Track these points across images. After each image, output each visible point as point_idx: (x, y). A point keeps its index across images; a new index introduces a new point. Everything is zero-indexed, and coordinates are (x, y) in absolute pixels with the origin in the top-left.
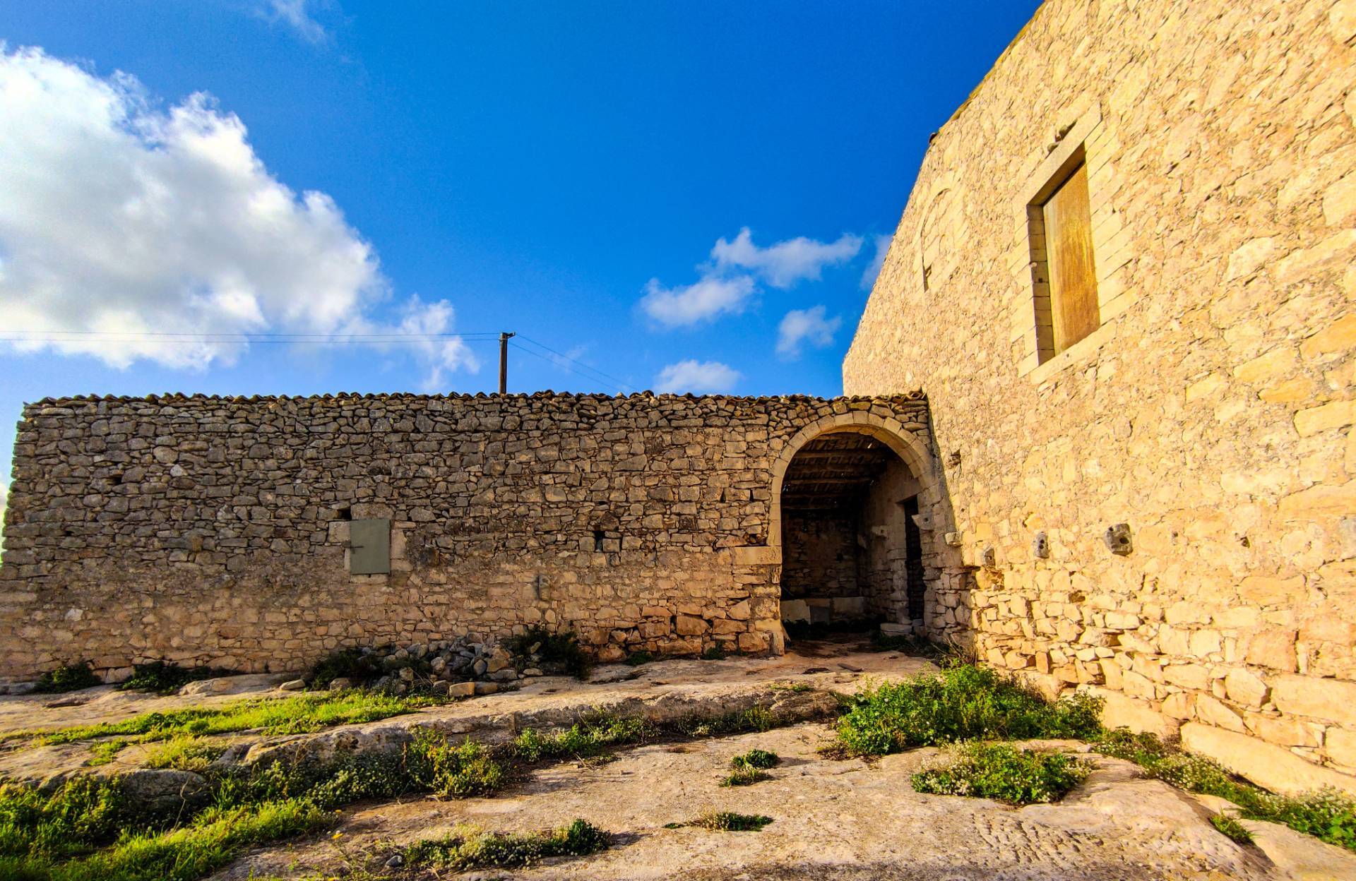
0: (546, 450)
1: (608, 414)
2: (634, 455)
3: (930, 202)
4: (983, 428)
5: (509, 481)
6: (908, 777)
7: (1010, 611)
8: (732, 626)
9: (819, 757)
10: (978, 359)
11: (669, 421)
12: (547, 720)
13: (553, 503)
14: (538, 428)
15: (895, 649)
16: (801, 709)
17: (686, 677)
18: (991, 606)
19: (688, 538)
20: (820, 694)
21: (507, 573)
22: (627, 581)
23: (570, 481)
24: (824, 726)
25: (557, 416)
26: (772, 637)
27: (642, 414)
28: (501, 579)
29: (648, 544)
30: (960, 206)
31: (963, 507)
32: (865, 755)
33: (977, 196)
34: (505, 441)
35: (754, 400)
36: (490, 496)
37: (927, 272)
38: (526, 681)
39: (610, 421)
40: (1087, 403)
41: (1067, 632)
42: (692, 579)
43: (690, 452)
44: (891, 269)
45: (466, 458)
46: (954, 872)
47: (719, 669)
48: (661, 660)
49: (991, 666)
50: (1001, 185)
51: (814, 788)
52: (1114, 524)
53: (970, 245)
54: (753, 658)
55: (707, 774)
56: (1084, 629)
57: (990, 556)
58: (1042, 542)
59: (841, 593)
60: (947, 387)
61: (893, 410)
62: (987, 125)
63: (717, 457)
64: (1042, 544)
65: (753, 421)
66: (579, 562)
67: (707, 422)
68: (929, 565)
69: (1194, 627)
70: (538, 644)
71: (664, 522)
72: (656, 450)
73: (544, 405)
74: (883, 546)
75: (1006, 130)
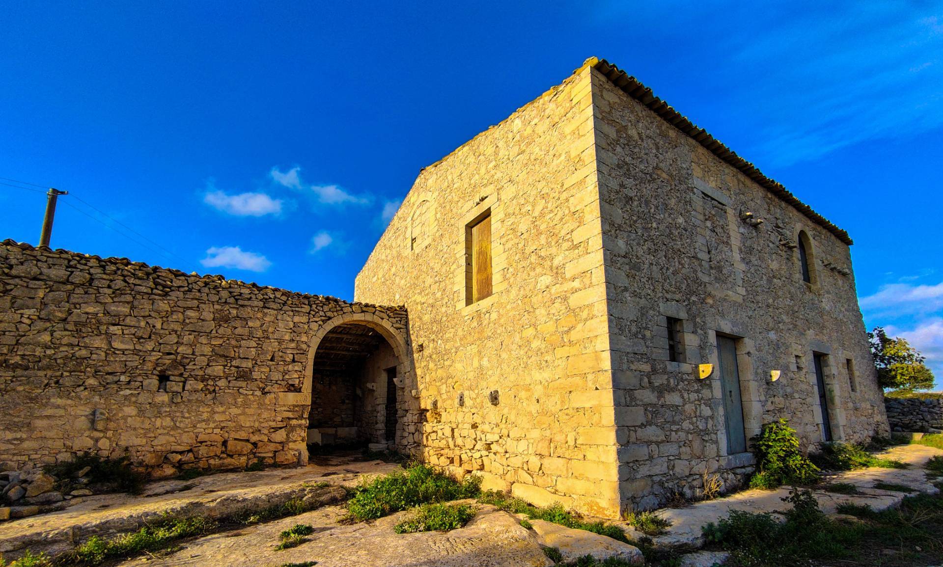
0: (117, 306)
1: (183, 287)
2: (203, 320)
3: (418, 203)
4: (437, 333)
5: (70, 327)
6: (392, 528)
7: (443, 434)
8: (272, 447)
9: (339, 525)
10: (437, 296)
11: (237, 300)
12: (109, 528)
13: (118, 350)
14: (109, 287)
15: (377, 459)
16: (324, 498)
17: (234, 485)
18: (434, 432)
19: (244, 384)
20: (335, 488)
21: (58, 407)
22: (187, 415)
23: (139, 333)
24: (338, 507)
25: (132, 281)
26: (300, 454)
27: (214, 292)
28: (49, 412)
29: (209, 387)
30: (434, 212)
31: (423, 376)
32: (366, 520)
33: (442, 211)
34: (69, 294)
35: (301, 295)
36: (46, 338)
37: (414, 240)
38: (73, 501)
39: (185, 293)
40: (485, 329)
41: (469, 444)
42: (244, 413)
43: (250, 324)
44: (393, 231)
45: (19, 301)
46: (421, 565)
47: (261, 477)
48: (210, 475)
49: (432, 465)
50: (455, 210)
51: (339, 541)
52: (493, 390)
53: (437, 234)
54: (285, 468)
55: (264, 545)
56: (477, 442)
57: (435, 404)
58: (461, 397)
59: (342, 424)
60: (419, 307)
61: (388, 315)
62: (450, 178)
63: (271, 330)
64: (461, 398)
65: (299, 309)
66: (141, 399)
67: (266, 305)
68: (401, 408)
69: (519, 439)
70: (87, 469)
71: (224, 372)
72: (222, 319)
73: (118, 269)
74: (373, 396)
75: (458, 184)
